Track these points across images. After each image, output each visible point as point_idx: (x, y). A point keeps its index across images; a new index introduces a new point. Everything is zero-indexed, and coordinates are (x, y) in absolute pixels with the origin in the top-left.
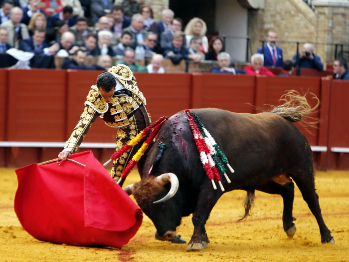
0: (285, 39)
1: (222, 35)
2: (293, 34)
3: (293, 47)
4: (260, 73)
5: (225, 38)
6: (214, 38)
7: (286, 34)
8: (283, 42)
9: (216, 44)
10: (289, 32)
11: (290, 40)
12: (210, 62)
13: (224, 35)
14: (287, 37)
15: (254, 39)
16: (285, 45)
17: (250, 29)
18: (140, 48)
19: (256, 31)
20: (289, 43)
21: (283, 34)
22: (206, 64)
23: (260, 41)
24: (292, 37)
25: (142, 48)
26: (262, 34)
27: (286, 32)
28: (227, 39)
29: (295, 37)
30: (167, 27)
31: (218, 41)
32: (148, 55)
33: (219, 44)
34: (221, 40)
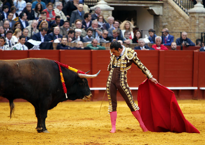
1: (140, 29)
2: (178, 28)
3: (178, 35)
5: (142, 31)
7: (175, 28)
8: (172, 32)
9: (137, 34)
10: (176, 27)
11: (176, 31)
13: (142, 30)
14: (175, 30)
15: (157, 31)
16: (174, 34)
17: (155, 26)
18: (97, 37)
19: (158, 27)
20: (176, 32)
21: (173, 28)
22: (133, 45)
23: (161, 32)
24: (177, 30)
25: (99, 38)
26: (162, 28)
27: (174, 27)
28: (143, 31)
29: (179, 30)
30: (111, 26)
31: (138, 33)
32: (102, 41)
33: (139, 34)
34: (140, 32)
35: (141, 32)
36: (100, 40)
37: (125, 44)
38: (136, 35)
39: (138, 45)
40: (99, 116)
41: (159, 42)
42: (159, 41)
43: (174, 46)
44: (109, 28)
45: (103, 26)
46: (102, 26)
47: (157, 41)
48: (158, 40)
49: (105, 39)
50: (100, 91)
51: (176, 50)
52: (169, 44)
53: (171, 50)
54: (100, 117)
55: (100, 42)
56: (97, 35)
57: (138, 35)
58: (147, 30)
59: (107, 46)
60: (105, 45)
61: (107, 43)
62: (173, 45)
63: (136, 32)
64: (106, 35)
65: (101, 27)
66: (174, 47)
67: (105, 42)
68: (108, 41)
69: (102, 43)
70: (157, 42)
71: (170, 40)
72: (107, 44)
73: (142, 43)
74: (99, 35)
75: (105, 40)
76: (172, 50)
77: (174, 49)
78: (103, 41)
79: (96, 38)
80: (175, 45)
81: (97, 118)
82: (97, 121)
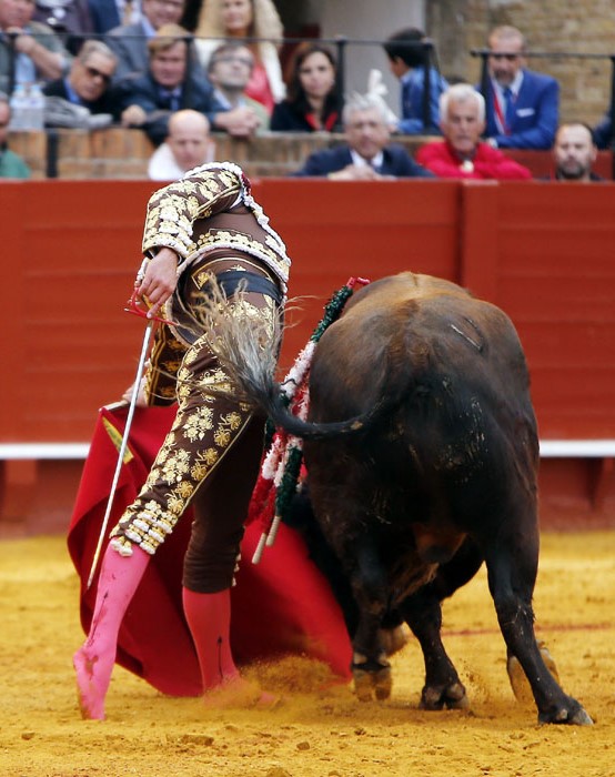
0: (564, 45)
1: (330, 35)
2: (594, 27)
3: (596, 73)
4: (479, 173)
5: (341, 44)
6: (305, 45)
7: (572, 26)
8: (558, 57)
9: (308, 71)
10: (579, 19)
11: (583, 48)
12: (289, 136)
13: (340, 37)
14: (575, 37)
15: (451, 49)
16: (565, 68)
17: (437, 9)
18: (28, 91)
19: (460, 19)
20: (582, 57)
21: (560, 27)
22: (276, 143)
23: (474, 54)
24: (589, 39)
25: (37, 93)
26: (482, 27)
27: (568, 17)
28: (348, 50)
29: (603, 37)
30: (129, 9)
31: (317, 60)
32: (57, 117)
33: (322, 69)
34: (329, 55)
35: (334, 50)
36: (50, 109)
37: (222, 136)
38: (306, 79)
39: (311, 142)
40: (29, 642)
41: (465, 124)
42: (470, 119)
43: (572, 151)
44: (116, 22)
45: (66, 9)
46: (60, 13)
47: (455, 118)
48: (463, 112)
49: (84, 102)
50: (45, 465)
51: (586, 181)
52: (533, 135)
53: (554, 182)
54: (42, 646)
55: (48, 125)
56: (23, 76)
57: (316, 74)
58: (374, 43)
59: (93, 155)
60: (84, 145)
61: (94, 131)
62: (566, 146)
63: (301, 59)
64: (98, 80)
65: (52, 21)
66: (571, 158)
67: (83, 124)
68: (103, 119)
69: (62, 131)
70: (455, 126)
71: (537, 108)
72: (99, 138)
73: (368, 131)
74: (39, 74)
75: (83, 112)
76: (563, 181)
77: (574, 170)
78: (68, 118)
79: (20, 92)
80: (578, 146)
81: (16, 657)
82: (17, 678)
